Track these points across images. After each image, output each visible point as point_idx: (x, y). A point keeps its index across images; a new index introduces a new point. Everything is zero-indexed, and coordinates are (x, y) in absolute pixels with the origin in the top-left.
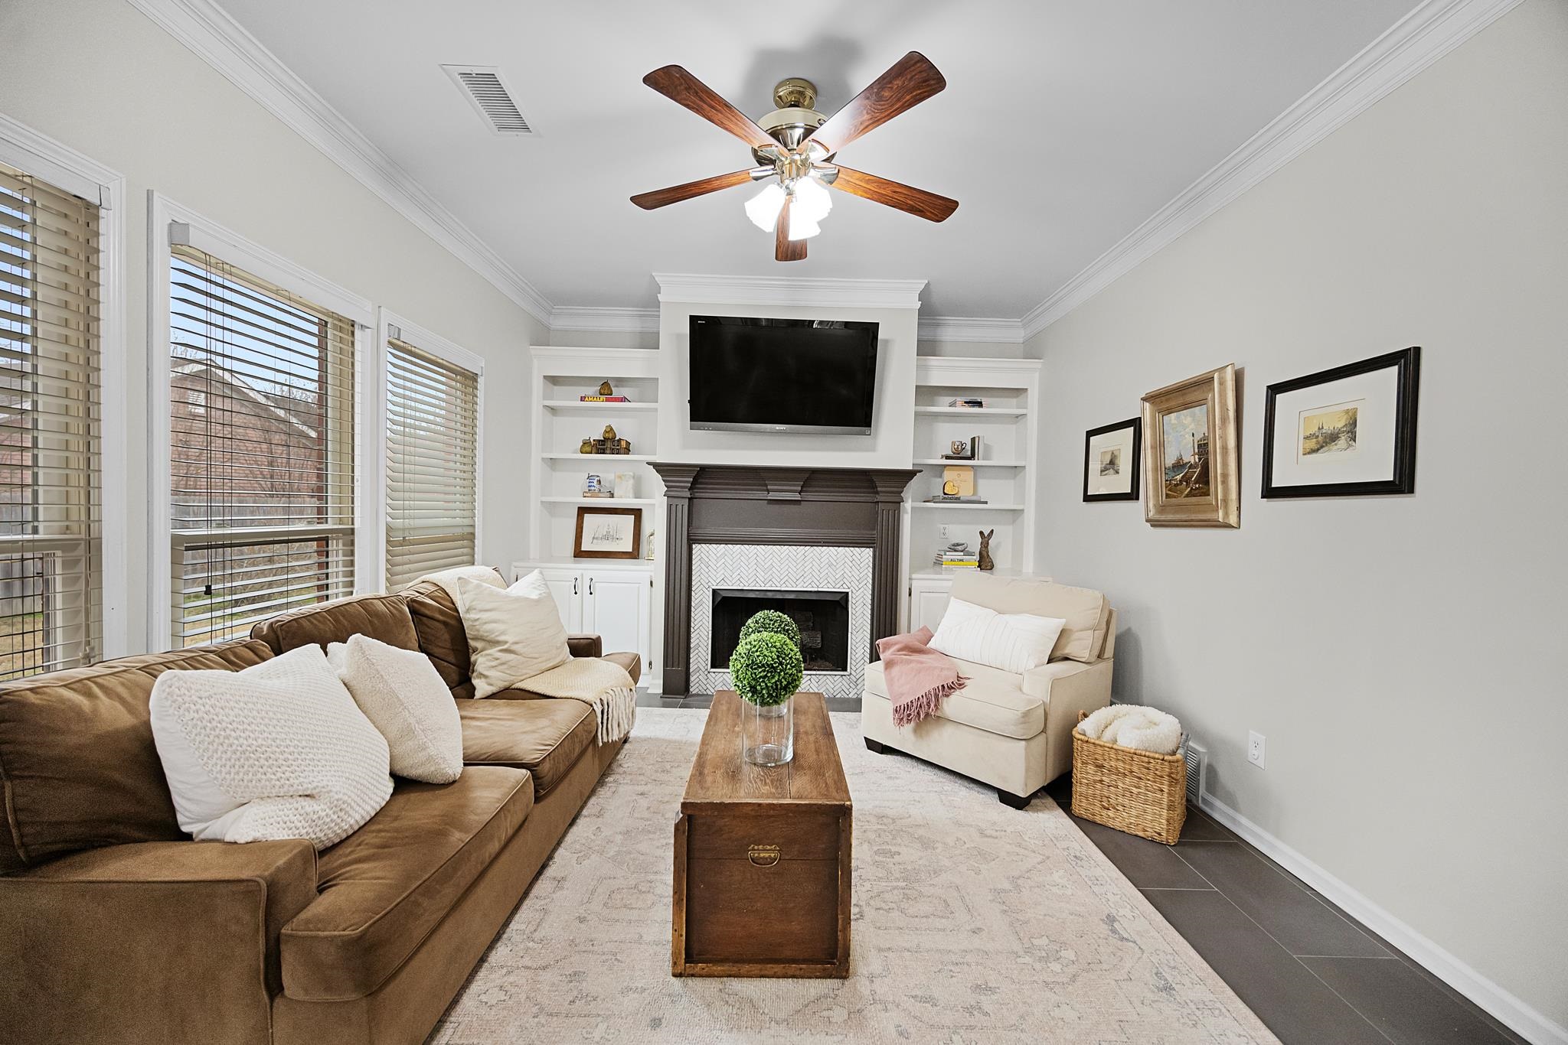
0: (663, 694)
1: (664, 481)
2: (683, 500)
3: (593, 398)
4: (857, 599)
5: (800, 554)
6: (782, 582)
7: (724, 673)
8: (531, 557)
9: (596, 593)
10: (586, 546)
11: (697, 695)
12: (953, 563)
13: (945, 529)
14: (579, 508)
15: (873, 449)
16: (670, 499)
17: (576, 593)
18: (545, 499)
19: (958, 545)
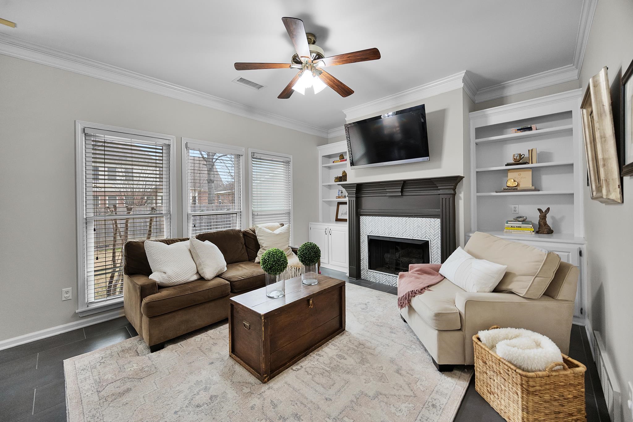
0: (349, 276)
1: (346, 191)
2: (353, 198)
3: (337, 161)
4: (434, 245)
5: (404, 221)
6: (396, 234)
7: (374, 272)
8: (320, 221)
9: (332, 234)
10: (340, 217)
11: (363, 280)
12: (513, 228)
13: (515, 208)
14: (338, 203)
15: (439, 167)
16: (349, 198)
17: (326, 234)
18: (323, 200)
19: (520, 217)
